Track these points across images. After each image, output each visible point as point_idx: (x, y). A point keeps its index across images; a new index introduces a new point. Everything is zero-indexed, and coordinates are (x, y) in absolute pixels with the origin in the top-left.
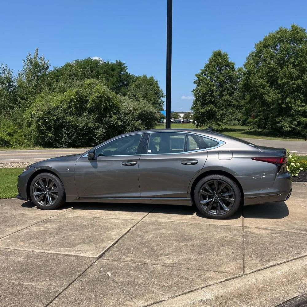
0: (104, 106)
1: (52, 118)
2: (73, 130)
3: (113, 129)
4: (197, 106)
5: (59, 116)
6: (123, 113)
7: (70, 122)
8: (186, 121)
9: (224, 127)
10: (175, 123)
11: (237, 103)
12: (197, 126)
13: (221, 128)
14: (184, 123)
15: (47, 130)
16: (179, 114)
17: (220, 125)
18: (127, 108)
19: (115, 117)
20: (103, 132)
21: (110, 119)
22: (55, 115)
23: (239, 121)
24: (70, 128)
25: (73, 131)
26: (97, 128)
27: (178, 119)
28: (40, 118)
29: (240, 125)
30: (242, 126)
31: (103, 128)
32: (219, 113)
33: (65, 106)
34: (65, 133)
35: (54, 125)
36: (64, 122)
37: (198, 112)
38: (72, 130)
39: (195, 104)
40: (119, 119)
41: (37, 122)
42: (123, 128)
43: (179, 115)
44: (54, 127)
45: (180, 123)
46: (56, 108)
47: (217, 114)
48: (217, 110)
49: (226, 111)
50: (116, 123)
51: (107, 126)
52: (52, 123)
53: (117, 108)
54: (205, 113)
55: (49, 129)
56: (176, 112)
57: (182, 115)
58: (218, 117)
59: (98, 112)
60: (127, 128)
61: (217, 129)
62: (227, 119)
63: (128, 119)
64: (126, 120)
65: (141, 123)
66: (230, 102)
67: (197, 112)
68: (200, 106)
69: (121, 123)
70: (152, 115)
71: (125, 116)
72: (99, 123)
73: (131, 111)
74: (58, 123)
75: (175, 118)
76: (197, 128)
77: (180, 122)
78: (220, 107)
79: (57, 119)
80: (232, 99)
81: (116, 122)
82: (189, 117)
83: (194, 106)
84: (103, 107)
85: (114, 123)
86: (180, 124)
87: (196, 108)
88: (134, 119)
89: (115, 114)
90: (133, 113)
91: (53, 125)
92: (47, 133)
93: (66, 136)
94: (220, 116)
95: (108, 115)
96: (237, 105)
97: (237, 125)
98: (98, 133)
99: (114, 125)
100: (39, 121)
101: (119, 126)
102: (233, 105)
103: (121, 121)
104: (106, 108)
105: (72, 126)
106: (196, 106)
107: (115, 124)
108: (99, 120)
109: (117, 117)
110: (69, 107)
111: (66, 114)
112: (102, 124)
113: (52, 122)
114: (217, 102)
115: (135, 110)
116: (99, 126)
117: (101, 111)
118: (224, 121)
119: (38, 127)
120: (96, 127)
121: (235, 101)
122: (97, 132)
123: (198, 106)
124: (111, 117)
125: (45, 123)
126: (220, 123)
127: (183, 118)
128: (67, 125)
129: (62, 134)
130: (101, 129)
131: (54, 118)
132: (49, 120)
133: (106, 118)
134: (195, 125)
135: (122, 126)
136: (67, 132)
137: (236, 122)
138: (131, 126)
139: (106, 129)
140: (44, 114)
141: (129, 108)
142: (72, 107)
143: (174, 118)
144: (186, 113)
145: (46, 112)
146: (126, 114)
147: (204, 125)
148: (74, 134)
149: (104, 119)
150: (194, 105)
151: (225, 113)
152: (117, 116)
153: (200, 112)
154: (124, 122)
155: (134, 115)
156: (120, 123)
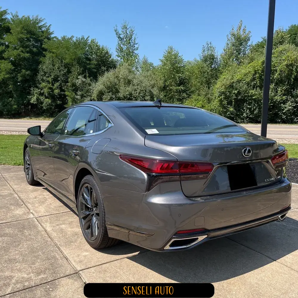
0: (295, 76)
1: (233, 92)
2: (256, 105)
5: (241, 90)
7: (251, 96)
15: (228, 104)
20: (293, 107)
22: (236, 90)
24: (252, 102)
25: (255, 106)
26: (285, 102)
28: (223, 93)
31: (292, 102)
33: (248, 80)
36: (247, 96)
38: (254, 105)
41: (219, 97)
44: (235, 102)
46: (239, 81)
52: (233, 97)
55: (230, 103)
59: (288, 83)
72: (288, 96)
74: (240, 97)
79: (239, 93)
84: (293, 76)
91: (233, 99)
92: (228, 107)
93: (248, 110)
98: (286, 108)
100: (221, 96)
105: (255, 100)
110: (254, 79)
111: (249, 87)
112: (293, 97)
113: (233, 96)
116: (287, 99)
117: (291, 82)
119: (221, 101)
120: (284, 100)
122: (284, 107)
125: (226, 98)
128: (249, 100)
129: (243, 108)
130: (289, 103)
131: (235, 91)
132: (230, 94)
136: (248, 107)
140: (226, 88)
142: (256, 80)
145: (227, 86)
148: (256, 109)
149: (294, 91)
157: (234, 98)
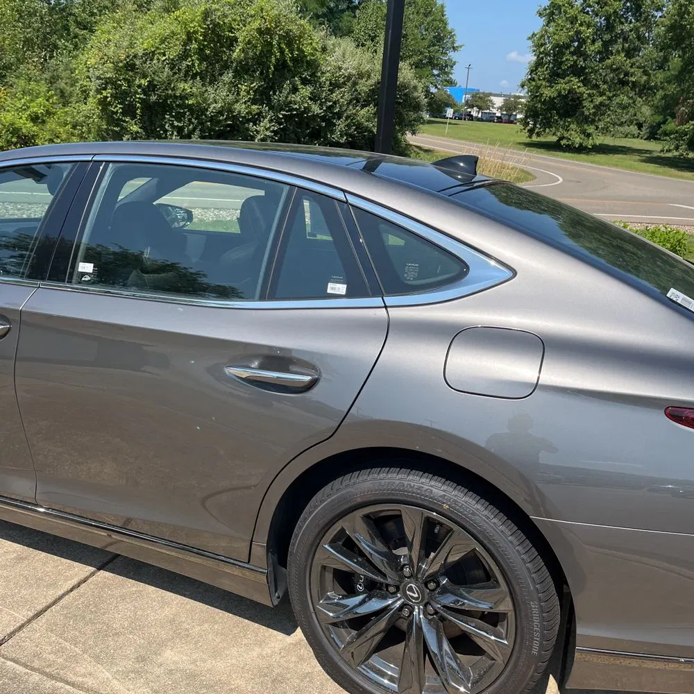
0: (277, 59)
1: (137, 82)
2: (193, 120)
3: (299, 125)
4: (536, 77)
5: (157, 78)
6: (328, 83)
7: (184, 97)
8: (507, 118)
9: (600, 140)
10: (479, 120)
11: (645, 78)
12: (531, 131)
13: (590, 142)
14: (501, 122)
15: (124, 113)
16: (492, 98)
17: (589, 135)
18: (340, 69)
19: (306, 91)
20: (271, 132)
21: (292, 97)
22: (145, 76)
23: (640, 126)
24: (185, 113)
25: (193, 123)
26: (256, 119)
27: (488, 111)
28: (108, 82)
29: (642, 138)
30: (645, 140)
31: (271, 121)
32: (592, 101)
33: (173, 54)
34: (172, 125)
35: (143, 101)
36: (171, 96)
37: (537, 96)
38: (190, 120)
39: (532, 71)
40: (315, 96)
41: (98, 91)
42: (324, 124)
43: (491, 101)
44: (142, 109)
45: (490, 121)
46: (149, 55)
47: (586, 103)
48: (588, 92)
49: (610, 98)
50: (307, 109)
51: (283, 115)
52: (138, 96)
53: (313, 66)
54: (554, 98)
55: (129, 111)
56: (483, 93)
57: (498, 102)
58: (587, 113)
59: (261, 73)
60: (335, 125)
61: (581, 145)
62: (611, 119)
63: (338, 100)
64: (335, 103)
65: (375, 114)
66: (627, 74)
67: (535, 95)
68: (544, 79)
69: (321, 109)
70: (405, 95)
71: (332, 91)
72: (262, 104)
73: (349, 77)
74: (153, 98)
75: (480, 108)
76: (530, 137)
77: (491, 119)
78: (596, 87)
79: (152, 87)
80: (631, 67)
81: (306, 105)
82: (515, 109)
83: (530, 79)
84: (273, 60)
85: (300, 108)
86: (492, 123)
87: (534, 83)
88: (355, 101)
89: (305, 82)
90: (355, 84)
91: (139, 102)
92: (124, 121)
93: (175, 133)
94: (591, 111)
95: (287, 86)
96: (643, 82)
97: (634, 138)
98: (258, 132)
99: (300, 114)
100: (105, 89)
101: (315, 117)
102: (633, 82)
103: (321, 105)
104: (282, 66)
105: (190, 107)
106: (533, 79)
107: (304, 112)
108: (262, 96)
109: (311, 93)
110: (185, 55)
111: (175, 73)
112: (272, 108)
113: (136, 93)
114: (592, 72)
115: (361, 76)
116: (261, 112)
117: (268, 72)
118: (601, 125)
119: (103, 103)
120: (255, 115)
121: (639, 73)
122: (256, 130)
123: (540, 80)
124: (295, 90)
125: (121, 96)
126: (591, 129)
127: (501, 108)
128: (177, 106)
129: (162, 127)
130: (265, 123)
131: (143, 81)
132: (129, 86)
133: (281, 92)
134: (524, 129)
135: (323, 119)
136: (176, 123)
137: (633, 129)
138: (347, 119)
139: (280, 124)
140: (117, 69)
141: (346, 70)
142: (191, 57)
143: (477, 106)
144: (510, 96)
145: (121, 65)
146: (335, 85)
147: (547, 130)
148: (194, 129)
149: (275, 94)
150: (530, 77)
151: (607, 102)
152: (309, 89)
153: (542, 94)
154: (330, 108)
155: (356, 90)
156: (316, 109)
157: (139, 98)
